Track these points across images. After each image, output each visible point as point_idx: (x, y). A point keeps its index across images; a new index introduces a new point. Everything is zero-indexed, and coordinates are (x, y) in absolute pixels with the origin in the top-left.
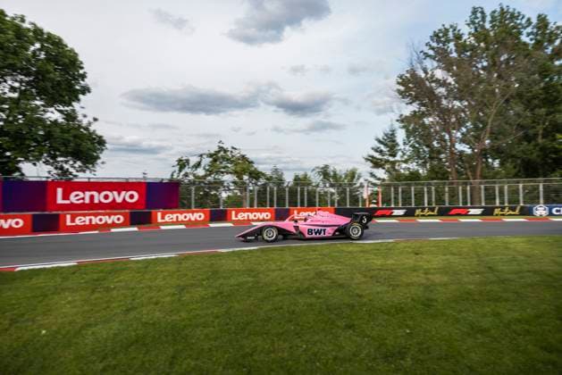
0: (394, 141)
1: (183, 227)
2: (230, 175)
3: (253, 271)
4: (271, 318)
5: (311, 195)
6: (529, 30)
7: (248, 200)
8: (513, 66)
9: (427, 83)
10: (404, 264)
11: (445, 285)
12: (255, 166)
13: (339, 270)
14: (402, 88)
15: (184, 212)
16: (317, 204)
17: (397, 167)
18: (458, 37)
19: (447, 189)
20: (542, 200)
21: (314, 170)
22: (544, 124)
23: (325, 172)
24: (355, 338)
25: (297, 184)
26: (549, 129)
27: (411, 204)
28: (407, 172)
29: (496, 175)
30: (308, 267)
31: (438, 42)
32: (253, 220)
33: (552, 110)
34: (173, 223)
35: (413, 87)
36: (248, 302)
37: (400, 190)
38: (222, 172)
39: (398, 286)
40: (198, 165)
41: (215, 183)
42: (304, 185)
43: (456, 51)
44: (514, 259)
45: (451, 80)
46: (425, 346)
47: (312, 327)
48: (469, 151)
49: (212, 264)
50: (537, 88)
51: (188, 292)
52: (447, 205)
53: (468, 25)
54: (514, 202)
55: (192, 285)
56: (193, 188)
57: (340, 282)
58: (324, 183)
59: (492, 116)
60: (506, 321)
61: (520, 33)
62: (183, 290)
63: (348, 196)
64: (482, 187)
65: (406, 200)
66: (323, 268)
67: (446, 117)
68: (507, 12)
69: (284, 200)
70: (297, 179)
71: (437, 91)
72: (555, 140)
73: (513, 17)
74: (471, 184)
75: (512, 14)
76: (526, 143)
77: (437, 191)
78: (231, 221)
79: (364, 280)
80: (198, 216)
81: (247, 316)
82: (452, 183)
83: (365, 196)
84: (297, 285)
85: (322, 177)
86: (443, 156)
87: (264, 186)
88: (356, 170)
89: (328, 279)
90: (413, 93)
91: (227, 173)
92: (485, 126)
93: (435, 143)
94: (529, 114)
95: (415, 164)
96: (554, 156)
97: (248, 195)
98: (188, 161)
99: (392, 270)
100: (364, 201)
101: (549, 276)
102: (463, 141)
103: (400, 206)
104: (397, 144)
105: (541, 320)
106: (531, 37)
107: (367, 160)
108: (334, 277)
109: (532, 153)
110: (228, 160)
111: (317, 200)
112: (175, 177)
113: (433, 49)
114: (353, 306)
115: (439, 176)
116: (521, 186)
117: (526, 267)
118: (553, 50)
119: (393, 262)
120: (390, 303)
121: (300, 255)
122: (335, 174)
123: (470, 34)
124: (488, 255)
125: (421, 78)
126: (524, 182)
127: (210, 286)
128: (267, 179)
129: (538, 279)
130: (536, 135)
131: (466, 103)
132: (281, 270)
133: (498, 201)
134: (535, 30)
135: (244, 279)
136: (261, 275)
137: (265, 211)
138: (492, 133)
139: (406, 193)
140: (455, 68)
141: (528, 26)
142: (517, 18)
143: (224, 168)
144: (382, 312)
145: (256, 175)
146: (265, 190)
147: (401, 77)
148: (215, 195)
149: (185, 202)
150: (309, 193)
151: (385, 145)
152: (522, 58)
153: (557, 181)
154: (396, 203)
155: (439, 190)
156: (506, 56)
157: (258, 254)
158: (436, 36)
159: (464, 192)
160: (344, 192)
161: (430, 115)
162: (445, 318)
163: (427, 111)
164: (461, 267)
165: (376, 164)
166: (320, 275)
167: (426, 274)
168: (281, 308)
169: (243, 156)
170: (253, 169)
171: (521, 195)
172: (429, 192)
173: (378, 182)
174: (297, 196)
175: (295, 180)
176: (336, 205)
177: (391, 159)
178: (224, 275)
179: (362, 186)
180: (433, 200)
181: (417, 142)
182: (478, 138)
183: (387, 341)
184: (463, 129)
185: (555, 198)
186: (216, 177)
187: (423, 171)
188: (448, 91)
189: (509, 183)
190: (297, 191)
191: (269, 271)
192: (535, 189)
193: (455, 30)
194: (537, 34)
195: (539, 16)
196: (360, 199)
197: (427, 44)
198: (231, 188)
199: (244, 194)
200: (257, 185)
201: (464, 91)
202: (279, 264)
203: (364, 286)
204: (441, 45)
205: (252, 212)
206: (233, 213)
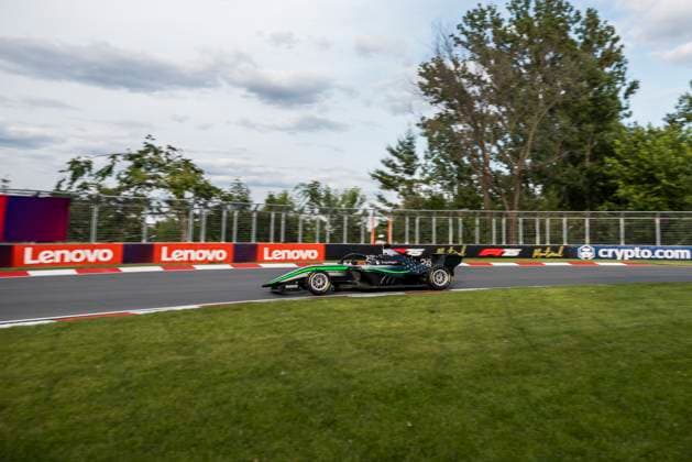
0: (412, 153)
1: (72, 272)
2: (162, 190)
3: (185, 345)
4: (206, 420)
5: (292, 226)
6: (578, 25)
7: (191, 228)
8: (558, 68)
9: (457, 79)
10: (415, 327)
11: (464, 355)
12: (206, 177)
13: (322, 338)
14: (425, 81)
15: (76, 248)
16: (300, 238)
17: (414, 190)
18: (497, 23)
19: (477, 222)
20: (587, 240)
21: (297, 188)
22: (592, 142)
23: (313, 192)
24: (334, 440)
25: (270, 208)
26: (598, 151)
27: (431, 242)
28: (428, 197)
29: (536, 205)
30: (275, 336)
31: (473, 26)
32: (197, 262)
33: (600, 126)
34: (53, 266)
35: (439, 81)
36: (172, 396)
37: (417, 221)
38: (150, 185)
39: (402, 359)
40: (108, 171)
41: (137, 201)
42: (281, 209)
43: (494, 40)
44: (550, 317)
45: (486, 77)
46: (430, 444)
47: (270, 429)
48: (507, 172)
49: (117, 335)
50: (584, 98)
51: (65, 385)
52: (477, 243)
53: (509, 9)
54: (556, 240)
55: (75, 372)
56: (96, 209)
57: (321, 357)
58: (312, 209)
59: (534, 129)
60: (533, 401)
61: (568, 28)
62: (56, 381)
63: (345, 229)
64: (521, 220)
65: (425, 236)
66: (299, 336)
67: (479, 125)
69: (249, 231)
70: (271, 200)
71: (470, 90)
72: (603, 164)
73: (562, 7)
74: (507, 215)
75: (560, 4)
76: (571, 166)
77: (464, 223)
78: (159, 262)
79: (356, 351)
80: (103, 254)
81: (167, 418)
82: (484, 214)
83: (370, 228)
84: (255, 363)
85: (308, 198)
86: (474, 176)
87: (219, 209)
88: (358, 190)
89: (303, 352)
90: (440, 89)
91: (158, 186)
92: (525, 142)
93: (465, 160)
94: (575, 129)
95: (439, 185)
96: (602, 184)
97: (191, 223)
98: (89, 165)
99: (397, 336)
100: (368, 235)
101: (588, 338)
102: (500, 158)
103: (417, 243)
104: (416, 158)
105: (574, 396)
106: (580, 34)
107: (374, 176)
108: (313, 349)
109: (578, 179)
110: (161, 166)
111: (300, 233)
112: (64, 187)
113: (466, 33)
114: (337, 392)
115: (469, 204)
116: (565, 220)
117: (563, 327)
118: (603, 54)
119: (399, 324)
120: (390, 385)
121: (263, 317)
122: (328, 196)
123: (511, 20)
124: (520, 312)
125: (451, 72)
126: (568, 215)
127: (108, 373)
128: (225, 199)
129: (576, 342)
130: (583, 157)
131: (504, 109)
132: (232, 341)
133: (538, 239)
134: (584, 27)
135: (170, 358)
136: (199, 351)
137: (218, 248)
138: (533, 151)
139: (425, 225)
140: (492, 62)
141: (576, 21)
142: (565, 9)
143: (153, 178)
144: (377, 398)
145: (206, 192)
146: (221, 216)
147: (424, 66)
148: (135, 221)
149: (80, 231)
150: (288, 221)
151: (400, 157)
152: (568, 58)
153: (604, 215)
154: (412, 239)
155: (468, 222)
156: (551, 54)
158: (470, 17)
159: (499, 227)
160: (339, 221)
161: (459, 120)
162: (459, 402)
163: (457, 115)
164: (486, 329)
165: (388, 183)
166: (292, 346)
167: (441, 340)
168: (225, 402)
169: (187, 162)
170: (202, 182)
171: (565, 232)
172: (455, 225)
173: (389, 209)
174: (268, 226)
175: (268, 201)
176: (328, 240)
177: (407, 177)
178: (135, 353)
179: (366, 214)
180: (460, 236)
181: (443, 156)
182: (516, 156)
183: (380, 442)
184: (500, 143)
185: (602, 236)
186: (138, 192)
187: (448, 196)
188: (483, 91)
189: (551, 215)
190: (269, 220)
191: (212, 343)
192: (582, 224)
193: (493, 13)
194: (585, 32)
195: (589, 11)
196: (363, 233)
197: (459, 27)
198: (164, 210)
199: (184, 220)
200: (207, 208)
201: (501, 94)
202: (230, 331)
203: (355, 362)
204: (476, 30)
205: (196, 250)
206: (165, 250)
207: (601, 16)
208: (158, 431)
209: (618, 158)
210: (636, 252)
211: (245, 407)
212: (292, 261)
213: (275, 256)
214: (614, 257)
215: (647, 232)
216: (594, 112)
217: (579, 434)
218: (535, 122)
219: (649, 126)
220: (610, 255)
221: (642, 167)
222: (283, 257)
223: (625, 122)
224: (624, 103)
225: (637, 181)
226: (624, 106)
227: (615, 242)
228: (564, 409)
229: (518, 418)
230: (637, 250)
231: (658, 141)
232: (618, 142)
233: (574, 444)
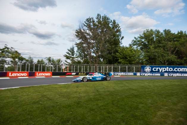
0: (73, 51)
2: (9, 58)
3: (15, 96)
4: (20, 115)
6: (111, 23)
7: (17, 68)
8: (107, 33)
9: (84, 34)
10: (73, 91)
11: (84, 97)
12: (21, 55)
13: (51, 94)
14: (77, 34)
16: (46, 71)
17: (74, 59)
18: (93, 22)
19: (88, 67)
20: (112, 71)
21: (45, 58)
22: (114, 50)
23: (49, 60)
24: (53, 117)
25: (38, 63)
26: (115, 51)
27: (77, 71)
28: (77, 61)
29: (101, 63)
30: (39, 94)
31: (88, 22)
32: (19, 76)
33: (116, 46)
35: (80, 34)
36: (11, 109)
37: (74, 67)
38: (6, 57)
39: (70, 98)
41: (2, 61)
42: (41, 63)
43: (93, 25)
44: (104, 88)
45: (91, 34)
46: (76, 117)
47: (37, 116)
48: (95, 56)
50: (112, 39)
52: (88, 72)
53: (96, 18)
54: (106, 71)
57: (50, 98)
58: (49, 63)
59: (101, 46)
60: (99, 106)
61: (109, 24)
63: (57, 68)
64: (98, 66)
65: (76, 70)
66: (45, 94)
67: (89, 45)
68: (106, 17)
69: (33, 69)
70: (39, 61)
71: (87, 37)
72: (116, 54)
73: (108, 19)
74: (95, 66)
75: (107, 18)
76: (109, 55)
77: (85, 67)
78: (9, 76)
79: (59, 97)
82: (90, 65)
83: (63, 68)
84: (34, 100)
85: (48, 61)
86: (88, 56)
87: (25, 63)
88: (60, 59)
90: (80, 36)
91: (8, 57)
92: (99, 49)
93: (86, 53)
94: (110, 46)
95: (80, 58)
96: (115, 59)
97: (17, 66)
99: (69, 93)
100: (63, 70)
101: (112, 92)
102: (94, 52)
104: (74, 52)
105: (108, 105)
106: (112, 25)
107: (64, 56)
108: (48, 96)
109: (111, 58)
110: (9, 52)
111: (46, 69)
113: (86, 23)
114: (54, 106)
115: (86, 63)
116: (107, 66)
117: (106, 90)
118: (116, 30)
119: (70, 90)
120: (67, 104)
121: (36, 89)
122: (53, 60)
123: (97, 21)
124: (97, 87)
125: (83, 32)
126: (108, 66)
128: (27, 61)
129: (109, 93)
130: (112, 53)
131: (95, 41)
132: (27, 95)
133: (102, 71)
135: (11, 100)
136: (19, 98)
137: (24, 73)
138: (101, 51)
139: (76, 67)
140: (92, 30)
143: (7, 55)
144: (64, 107)
145: (21, 59)
146: (25, 65)
147: (77, 30)
148: (2, 66)
150: (43, 66)
151: (71, 52)
152: (109, 31)
153: (116, 66)
154: (73, 71)
156: (105, 29)
157: (19, 90)
158: (87, 20)
159: (93, 68)
160: (56, 66)
161: (85, 44)
162: (83, 107)
163: (84, 42)
164: (90, 91)
165: (68, 58)
166: (44, 96)
167: (79, 93)
168: (26, 110)
169: (16, 51)
170: (20, 56)
171: (108, 69)
172: (83, 68)
173: (68, 64)
174: (38, 67)
175: (38, 61)
176: (53, 71)
177: (72, 56)
179: (62, 65)
180: (84, 70)
181: (81, 52)
182: (97, 52)
183: (64, 117)
184: (94, 49)
185: (115, 70)
186: (3, 59)
187: (82, 61)
188: (90, 37)
189: (105, 65)
190: (38, 66)
191: (22, 96)
192: (111, 67)
193: (93, 19)
194: (113, 25)
195: (114, 20)
196: (61, 69)
197: (85, 22)
198: (10, 63)
199: (16, 66)
200: (22, 63)
201: (94, 38)
202: (27, 93)
203: (59, 99)
204: (89, 23)
205: (19, 73)
206: (10, 73)
207: (116, 22)
208: (7, 118)
209: (119, 53)
210: (122, 74)
211: (31, 111)
212: (44, 76)
213: (39, 75)
214: (118, 75)
215: (125, 69)
216: (114, 43)
217: (109, 113)
218: (101, 44)
219: (126, 46)
220: (117, 74)
221: (124, 55)
222: (42, 75)
223: (121, 45)
224: (121, 41)
225: (123, 58)
226: (121, 42)
227: (118, 71)
228: (106, 108)
229: (96, 110)
230: (123, 73)
231: (128, 50)
232: (119, 50)
233: (107, 115)
